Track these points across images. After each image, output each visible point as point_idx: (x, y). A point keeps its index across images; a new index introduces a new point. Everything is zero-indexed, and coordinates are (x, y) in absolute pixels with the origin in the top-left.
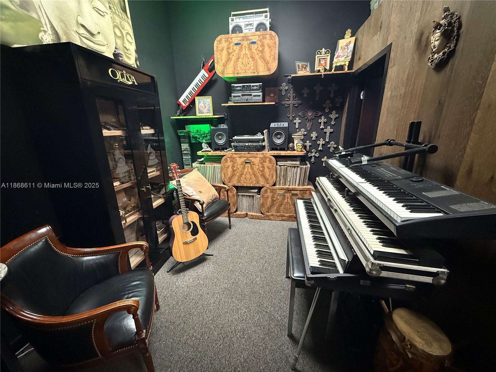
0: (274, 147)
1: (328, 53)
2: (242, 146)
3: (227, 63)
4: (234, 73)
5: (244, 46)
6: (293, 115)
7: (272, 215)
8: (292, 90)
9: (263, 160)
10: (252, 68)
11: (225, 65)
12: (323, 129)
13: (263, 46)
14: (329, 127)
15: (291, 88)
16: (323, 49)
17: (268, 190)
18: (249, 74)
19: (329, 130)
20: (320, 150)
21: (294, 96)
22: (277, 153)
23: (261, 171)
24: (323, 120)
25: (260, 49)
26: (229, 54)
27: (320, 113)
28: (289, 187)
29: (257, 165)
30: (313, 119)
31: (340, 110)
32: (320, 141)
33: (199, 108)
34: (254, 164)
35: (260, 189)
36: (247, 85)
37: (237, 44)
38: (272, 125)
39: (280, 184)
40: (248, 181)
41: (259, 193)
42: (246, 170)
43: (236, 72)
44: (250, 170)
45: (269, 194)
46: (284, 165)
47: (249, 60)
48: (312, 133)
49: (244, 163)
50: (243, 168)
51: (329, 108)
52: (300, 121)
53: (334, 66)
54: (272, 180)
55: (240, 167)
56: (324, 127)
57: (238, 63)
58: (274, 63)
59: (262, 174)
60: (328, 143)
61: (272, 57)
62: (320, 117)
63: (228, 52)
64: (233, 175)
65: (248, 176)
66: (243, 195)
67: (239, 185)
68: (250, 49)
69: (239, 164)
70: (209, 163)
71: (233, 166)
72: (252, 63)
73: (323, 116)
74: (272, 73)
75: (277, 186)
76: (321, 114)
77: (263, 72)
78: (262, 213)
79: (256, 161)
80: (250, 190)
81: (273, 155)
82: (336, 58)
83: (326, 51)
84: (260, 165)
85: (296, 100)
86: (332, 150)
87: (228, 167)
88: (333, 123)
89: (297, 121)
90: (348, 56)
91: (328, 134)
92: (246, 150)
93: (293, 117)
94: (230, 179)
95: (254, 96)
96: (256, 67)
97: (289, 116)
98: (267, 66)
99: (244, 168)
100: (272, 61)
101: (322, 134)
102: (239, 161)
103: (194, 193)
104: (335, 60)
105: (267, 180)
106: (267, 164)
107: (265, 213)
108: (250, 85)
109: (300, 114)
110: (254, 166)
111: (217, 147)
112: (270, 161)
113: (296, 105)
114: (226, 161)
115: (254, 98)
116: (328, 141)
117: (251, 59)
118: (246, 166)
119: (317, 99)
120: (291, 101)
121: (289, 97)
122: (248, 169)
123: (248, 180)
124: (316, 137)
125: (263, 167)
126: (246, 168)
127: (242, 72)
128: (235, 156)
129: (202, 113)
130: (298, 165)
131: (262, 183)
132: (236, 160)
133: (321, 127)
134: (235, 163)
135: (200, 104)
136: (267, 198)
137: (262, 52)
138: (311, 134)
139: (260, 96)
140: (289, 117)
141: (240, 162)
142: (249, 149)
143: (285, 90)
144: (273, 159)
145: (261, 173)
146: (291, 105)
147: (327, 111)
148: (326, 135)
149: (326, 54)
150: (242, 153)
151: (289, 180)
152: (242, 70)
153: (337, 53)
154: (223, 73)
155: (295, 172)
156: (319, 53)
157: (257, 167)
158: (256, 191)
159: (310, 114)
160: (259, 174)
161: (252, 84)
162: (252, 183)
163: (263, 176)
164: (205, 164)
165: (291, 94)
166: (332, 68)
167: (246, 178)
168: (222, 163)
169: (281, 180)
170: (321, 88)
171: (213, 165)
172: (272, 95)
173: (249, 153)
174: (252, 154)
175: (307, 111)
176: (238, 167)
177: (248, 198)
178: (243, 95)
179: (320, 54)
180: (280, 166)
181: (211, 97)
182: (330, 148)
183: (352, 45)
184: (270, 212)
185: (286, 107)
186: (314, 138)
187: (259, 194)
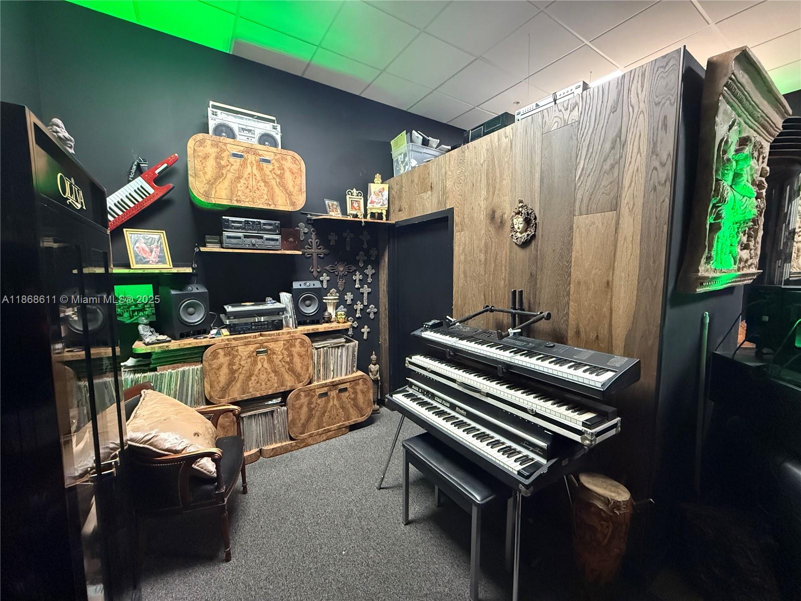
0: (302, 320)
1: (361, 196)
2: (246, 324)
3: (215, 180)
4: (231, 200)
5: (249, 161)
6: (318, 269)
7: (311, 436)
8: (314, 233)
9: (291, 344)
10: (266, 197)
11: (212, 183)
12: (359, 289)
13: (281, 168)
14: (366, 286)
15: (313, 231)
16: (354, 189)
17: (302, 393)
18: (260, 205)
19: (366, 290)
20: (359, 318)
21: (317, 243)
22: (313, 330)
23: (287, 362)
24: (358, 277)
25: (279, 172)
26: (220, 167)
27: (353, 268)
28: (334, 380)
29: (279, 353)
30: (346, 275)
31: (376, 265)
32: (357, 305)
33: (134, 251)
34: (275, 353)
35: (284, 395)
36: (254, 222)
37: (235, 155)
38: (296, 285)
39: (319, 378)
40: (264, 386)
41: (284, 403)
42: (259, 366)
43: (235, 199)
44: (266, 365)
45: (304, 400)
46: (323, 347)
47: (259, 184)
48: (347, 295)
49: (255, 354)
50: (252, 364)
51: (364, 262)
52: (328, 278)
53: (369, 212)
54: (308, 375)
55: (247, 363)
56: (360, 287)
57: (239, 185)
58: (300, 196)
59: (289, 369)
60: (366, 307)
61: (296, 187)
62: (354, 273)
63: (218, 164)
64: (231, 380)
65: (263, 377)
66: (250, 416)
67: (245, 397)
68: (261, 169)
69: (244, 358)
70: (167, 367)
71: (231, 364)
72: (264, 189)
73: (357, 272)
74: (298, 210)
75: (315, 383)
76: (355, 268)
77: (282, 205)
78: (292, 439)
79: (278, 347)
80: (268, 401)
81: (306, 332)
82: (370, 203)
83: (358, 192)
84: (286, 353)
85: (320, 249)
86: (372, 316)
87: (219, 369)
88: (369, 280)
89: (325, 278)
90: (382, 205)
91: (365, 295)
92: (255, 329)
93: (318, 272)
94: (225, 390)
95: (267, 239)
96: (272, 197)
97: (312, 270)
98: (290, 199)
99: (255, 363)
100: (298, 193)
101: (358, 296)
102: (244, 351)
103: (186, 442)
104: (369, 205)
105: (298, 376)
106: (297, 349)
107: (297, 436)
108: (260, 223)
109: (327, 268)
110: (275, 356)
111: (185, 330)
112: (302, 343)
113: (322, 256)
114: (215, 355)
115: (267, 243)
116: (367, 304)
117: (262, 184)
118: (259, 358)
119: (348, 249)
120: (315, 249)
121: (310, 244)
122: (262, 363)
123: (263, 383)
124: (352, 300)
125: (291, 355)
126: (259, 363)
127: (247, 200)
128: (234, 343)
129: (145, 263)
130: (343, 344)
131: (289, 385)
132: (237, 351)
133: (356, 286)
134: (234, 357)
135: (138, 245)
136: (301, 407)
137: (281, 177)
138: (345, 296)
139: (277, 240)
140: (313, 272)
141: (245, 353)
142: (261, 328)
143: (304, 233)
144: (307, 339)
145: (287, 367)
146: (315, 256)
147: (361, 265)
148: (363, 297)
149: (358, 196)
150: (250, 337)
151: (332, 369)
152: (247, 197)
153: (370, 199)
154: (207, 194)
155: (339, 354)
156: (350, 193)
157: (281, 357)
158: (279, 400)
159: (341, 269)
160: (283, 370)
161: (262, 221)
162: (270, 389)
163: (292, 370)
164: (155, 370)
165: (314, 240)
166: (367, 215)
167: (260, 382)
168: (206, 361)
169: (319, 370)
170: (352, 235)
171: (181, 369)
172: (291, 239)
173: (261, 335)
174: (269, 335)
175: (336, 265)
176: (242, 363)
177: (262, 421)
178: (245, 237)
179: (352, 195)
180: (317, 349)
181: (164, 232)
182: (369, 314)
183: (386, 193)
184: (306, 431)
185: (306, 257)
186: (349, 302)
187: (285, 405)
